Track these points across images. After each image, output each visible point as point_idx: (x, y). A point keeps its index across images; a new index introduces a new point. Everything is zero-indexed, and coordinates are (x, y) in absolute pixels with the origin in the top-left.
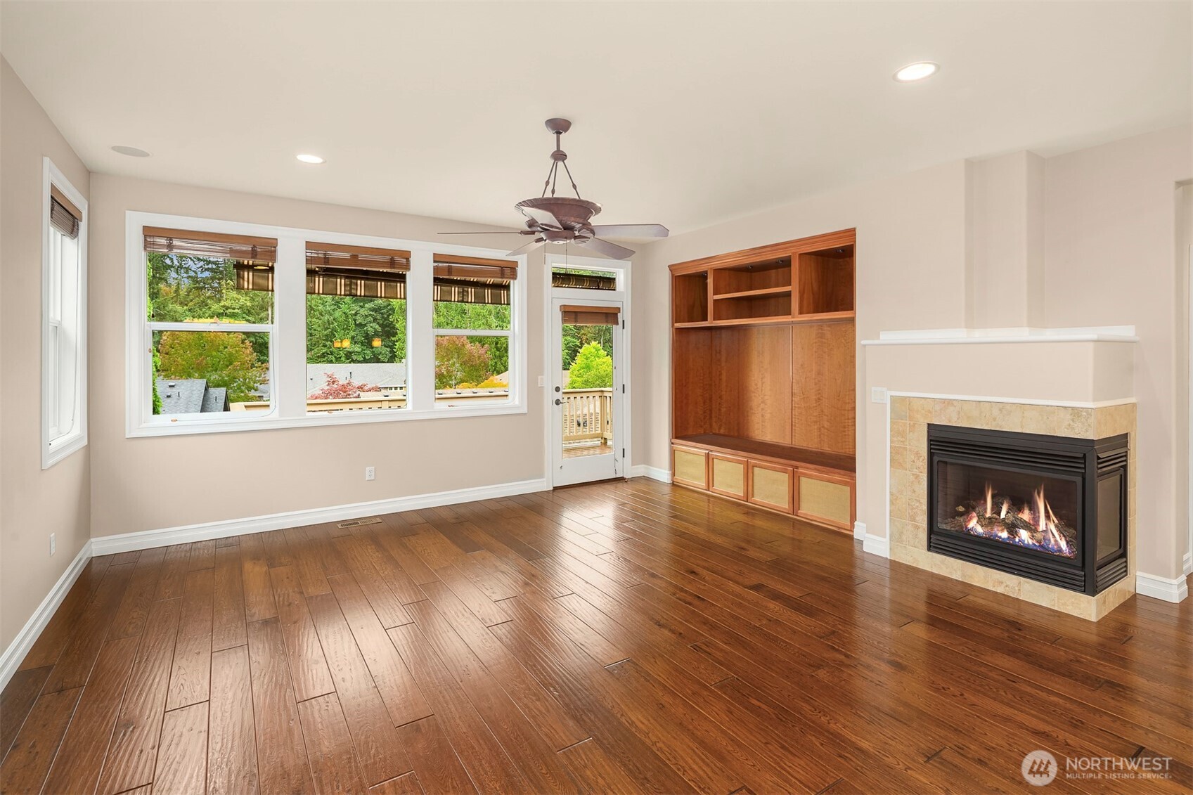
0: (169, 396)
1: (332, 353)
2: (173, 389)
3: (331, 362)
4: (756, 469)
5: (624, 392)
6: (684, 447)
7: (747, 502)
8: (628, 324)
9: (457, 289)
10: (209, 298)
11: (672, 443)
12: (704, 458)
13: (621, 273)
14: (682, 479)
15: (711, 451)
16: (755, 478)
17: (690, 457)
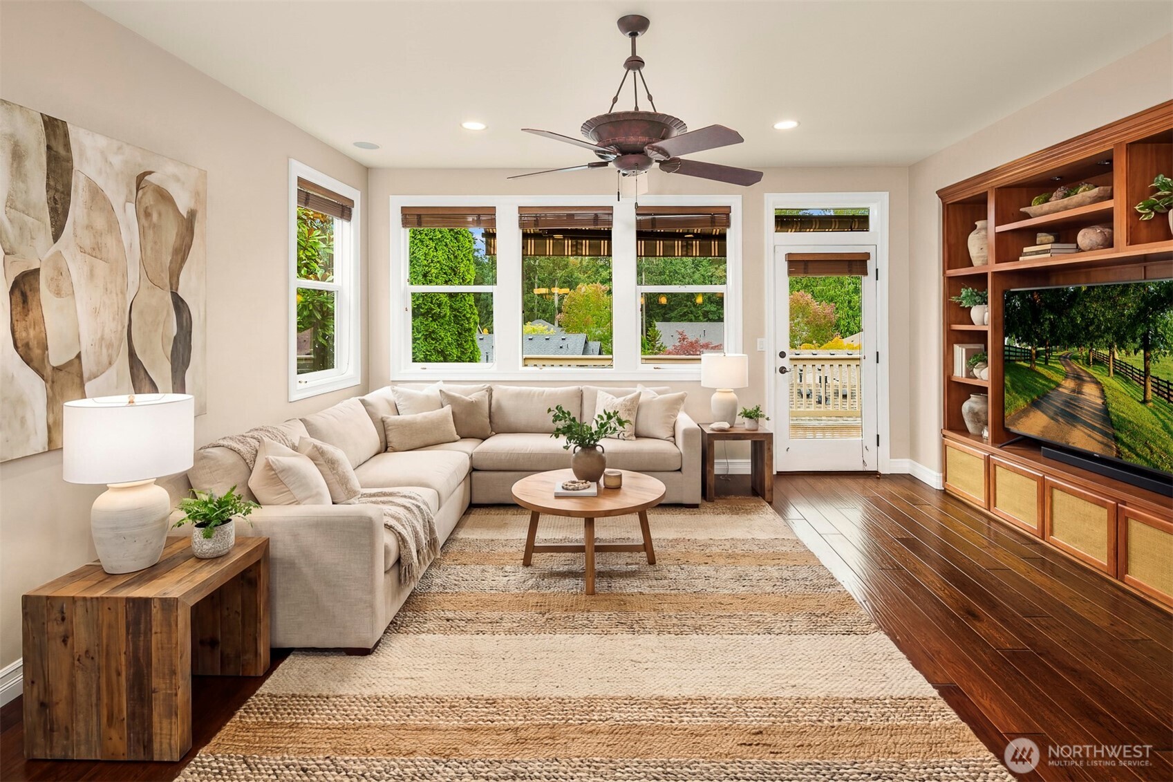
0: (561, 347)
1: (692, 312)
2: (564, 341)
3: (691, 321)
4: (1057, 493)
5: (878, 362)
6: (957, 443)
7: (1044, 540)
8: (884, 274)
9: (680, 242)
10: (601, 266)
11: (944, 436)
12: (983, 462)
13: (877, 208)
14: (957, 487)
15: (993, 454)
16: (1055, 505)
17: (966, 458)
